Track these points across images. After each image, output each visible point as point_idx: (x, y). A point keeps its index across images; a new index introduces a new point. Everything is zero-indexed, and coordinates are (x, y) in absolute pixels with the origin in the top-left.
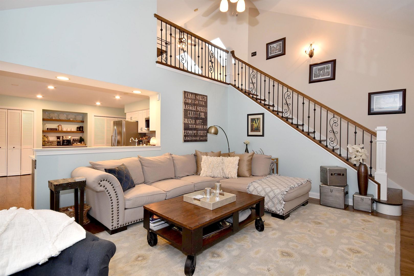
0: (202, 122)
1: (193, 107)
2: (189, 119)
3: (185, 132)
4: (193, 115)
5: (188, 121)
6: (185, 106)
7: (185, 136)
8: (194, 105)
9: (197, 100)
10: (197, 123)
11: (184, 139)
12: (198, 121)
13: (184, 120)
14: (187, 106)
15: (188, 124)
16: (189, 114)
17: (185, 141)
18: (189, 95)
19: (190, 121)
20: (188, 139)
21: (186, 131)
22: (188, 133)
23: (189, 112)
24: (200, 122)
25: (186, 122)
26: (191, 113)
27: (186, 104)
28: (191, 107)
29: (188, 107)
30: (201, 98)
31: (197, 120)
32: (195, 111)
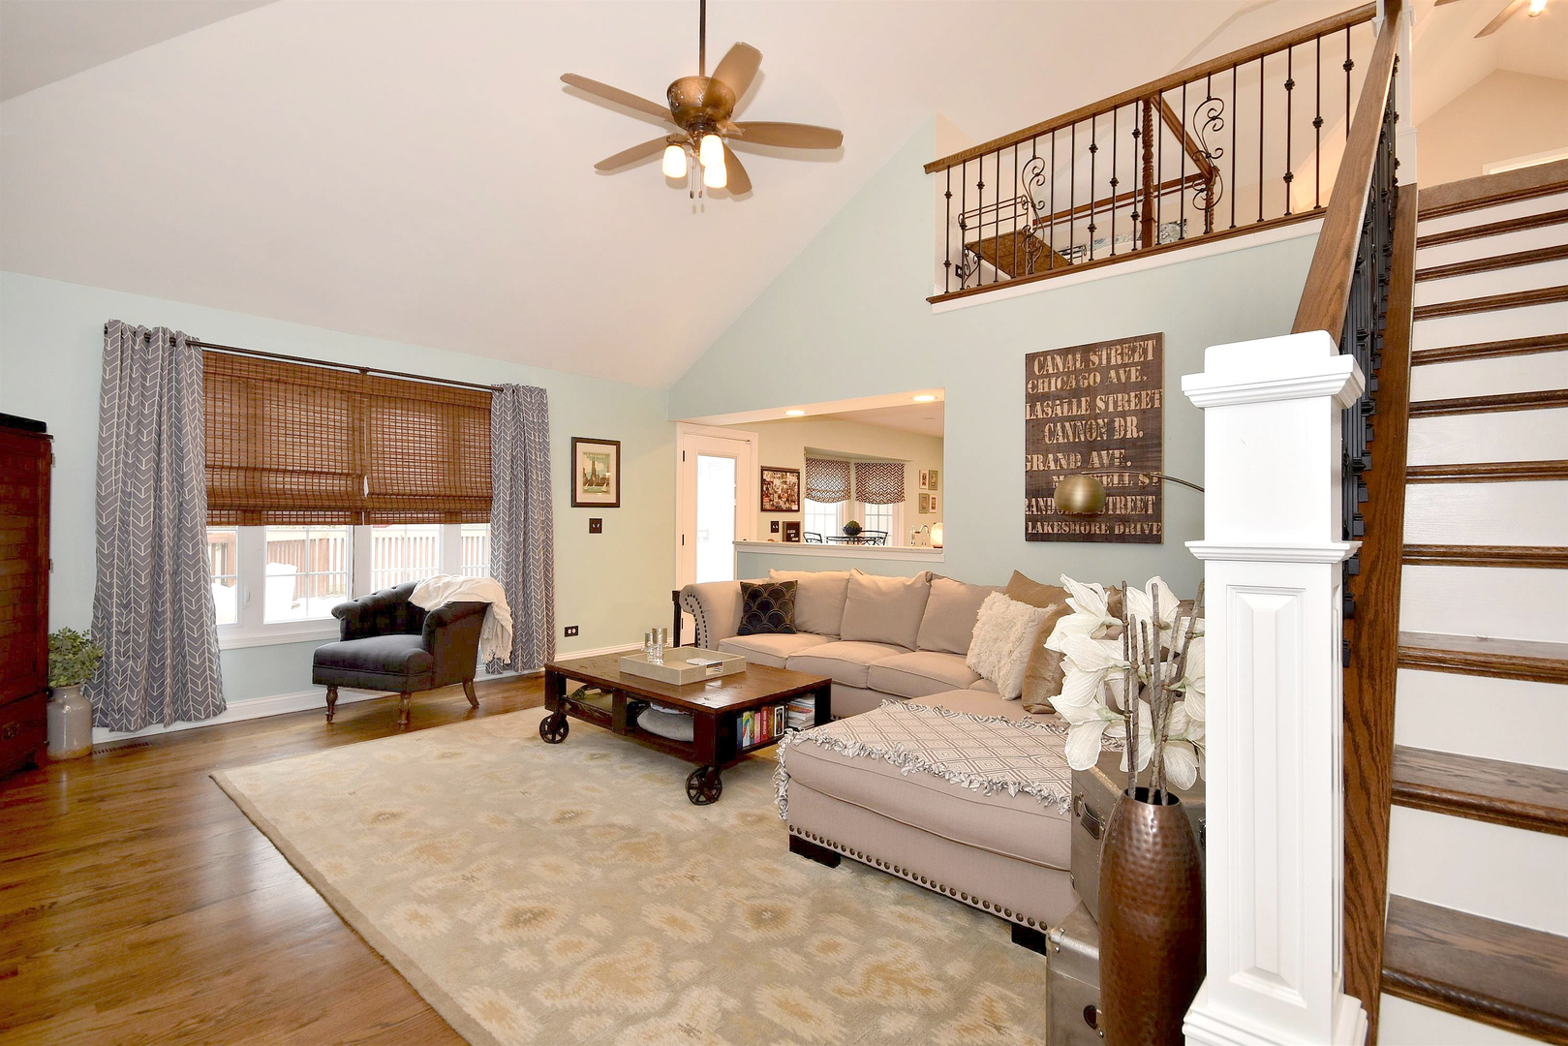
0: (1124, 459)
1: (1070, 403)
2: (1051, 456)
3: (1030, 506)
4: (1070, 433)
5: (1045, 462)
6: (1033, 408)
7: (1031, 519)
8: (1076, 394)
9: (1095, 370)
10: (1097, 465)
11: (1027, 529)
12: (1100, 456)
13: (1027, 460)
14: (1042, 405)
15: (1047, 473)
16: (1052, 433)
17: (1032, 537)
18: (1050, 364)
19: (1056, 460)
20: (1048, 529)
21: (1037, 502)
22: (1046, 506)
23: (1050, 429)
24: (1112, 458)
25: (1035, 468)
26: (1063, 428)
27: (1032, 399)
28: (1061, 404)
29: (1043, 411)
30: (1121, 354)
31: (1095, 454)
32: (1081, 418)
